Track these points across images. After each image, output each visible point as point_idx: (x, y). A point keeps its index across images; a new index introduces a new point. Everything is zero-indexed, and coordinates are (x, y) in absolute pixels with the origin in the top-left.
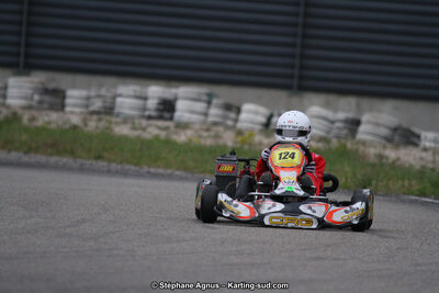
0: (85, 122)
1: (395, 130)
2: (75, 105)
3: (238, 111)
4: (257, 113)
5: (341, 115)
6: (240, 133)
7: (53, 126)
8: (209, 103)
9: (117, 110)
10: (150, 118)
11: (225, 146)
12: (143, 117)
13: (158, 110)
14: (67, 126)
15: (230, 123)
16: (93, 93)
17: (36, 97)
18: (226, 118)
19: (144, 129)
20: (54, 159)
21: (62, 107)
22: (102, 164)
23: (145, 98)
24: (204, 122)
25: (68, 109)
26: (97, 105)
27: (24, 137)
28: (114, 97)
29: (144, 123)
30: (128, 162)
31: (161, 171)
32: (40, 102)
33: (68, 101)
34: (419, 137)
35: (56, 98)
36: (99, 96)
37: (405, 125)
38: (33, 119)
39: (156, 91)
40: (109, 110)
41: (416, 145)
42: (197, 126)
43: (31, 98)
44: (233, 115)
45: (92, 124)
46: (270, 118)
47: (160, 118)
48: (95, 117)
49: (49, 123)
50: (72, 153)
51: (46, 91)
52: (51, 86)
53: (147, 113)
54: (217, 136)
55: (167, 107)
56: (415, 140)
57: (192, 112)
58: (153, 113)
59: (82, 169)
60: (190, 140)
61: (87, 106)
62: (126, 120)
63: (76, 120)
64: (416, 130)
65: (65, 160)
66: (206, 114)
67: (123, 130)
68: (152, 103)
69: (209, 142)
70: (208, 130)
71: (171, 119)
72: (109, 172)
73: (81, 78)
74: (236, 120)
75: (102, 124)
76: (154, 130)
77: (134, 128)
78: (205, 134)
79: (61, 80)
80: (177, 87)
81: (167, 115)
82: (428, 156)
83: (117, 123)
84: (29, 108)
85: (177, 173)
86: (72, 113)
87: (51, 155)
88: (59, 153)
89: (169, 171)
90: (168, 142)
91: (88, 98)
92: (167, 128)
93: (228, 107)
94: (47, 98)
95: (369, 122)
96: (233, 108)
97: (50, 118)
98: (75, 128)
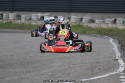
1: (90, 20)
2: (23, 18)
3: (57, 18)
5: (79, 17)
7: (19, 23)
9: (32, 19)
10: (39, 20)
13: (40, 18)
14: (22, 23)
16: (27, 16)
17: (15, 17)
19: (38, 23)
20: (19, 30)
21: (20, 19)
23: (38, 16)
25: (22, 19)
26: (28, 18)
27: (13, 26)
28: (31, 16)
29: (38, 21)
32: (16, 18)
33: (22, 18)
34: (95, 21)
35: (19, 17)
36: (28, 16)
38: (15, 22)
39: (40, 15)
40: (30, 19)
43: (14, 17)
44: (56, 19)
45: (27, 23)
47: (41, 20)
48: (27, 21)
50: (23, 29)
51: (17, 16)
52: (18, 15)
53: (38, 19)
55: (42, 18)
56: (94, 22)
59: (25, 33)
61: (26, 18)
62: (34, 21)
64: (94, 19)
65: (22, 30)
67: (33, 23)
68: (39, 17)
71: (43, 20)
73: (24, 13)
74: (57, 20)
75: (29, 22)
76: (40, 23)
77: (36, 23)
79: (20, 13)
80: (44, 13)
81: (43, 19)
82: (97, 25)
83: (32, 22)
84: (14, 19)
87: (19, 29)
88: (20, 29)
91: (26, 17)
92: (42, 22)
93: (55, 17)
94: (18, 17)
95: (85, 18)
97: (18, 22)
98: (23, 23)
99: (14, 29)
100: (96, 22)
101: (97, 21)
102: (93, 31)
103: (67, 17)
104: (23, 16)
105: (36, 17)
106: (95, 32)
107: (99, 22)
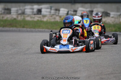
0: (17, 17)
1: (103, 13)
2: (14, 12)
3: (59, 11)
4: (64, 11)
5: (88, 10)
6: (60, 17)
7: (9, 19)
8: (51, 9)
9: (26, 13)
10: (35, 14)
11: (57, 21)
12: (33, 14)
13: (37, 12)
14: (13, 19)
15: (57, 14)
16: (18, 8)
17: (3, 11)
18: (56, 13)
19: (34, 18)
20: (11, 29)
21: (10, 13)
22: (25, 29)
23: (33, 9)
24: (50, 14)
25: (12, 14)
26: (20, 12)
27: (2, 23)
28: (25, 9)
29: (34, 16)
30: (32, 28)
31: (41, 30)
32: (4, 12)
33: (12, 11)
34: (110, 14)
35: (8, 11)
36: (20, 9)
37: (106, 11)
38: (3, 17)
39: (36, 7)
40: (23, 13)
41: (109, 16)
42: (48, 16)
43: (1, 11)
44: (58, 12)
45: (20, 18)
46: (68, 12)
48: (20, 15)
49: (7, 18)
50: (16, 26)
51: (5, 9)
53: (34, 13)
54: (55, 18)
55: (39, 11)
57: (46, 12)
58: (36, 13)
59: (20, 31)
60: (47, 20)
61: (17, 12)
62: (28, 15)
63: (15, 17)
64: (109, 12)
65: (14, 29)
66: (50, 12)
67: (28, 19)
68: (35, 10)
69: (53, 20)
70: (51, 17)
72: (27, 31)
74: (59, 13)
75: (22, 17)
76: (37, 18)
77: (31, 18)
78: (51, 18)
79: (9, 5)
81: (39, 13)
82: (113, 19)
83: (27, 17)
84: (1, 14)
85: (46, 30)
86: (13, 15)
87: (10, 27)
88: (12, 27)
89: (44, 30)
90: (42, 21)
91: (17, 10)
92: (40, 17)
93: (56, 10)
94: (6, 11)
95: (95, 11)
96: (58, 10)
97: (8, 17)
98: (15, 19)
99: (4, 26)
100: (111, 16)
101: (112, 14)
102: (111, 28)
103: (72, 10)
104: (14, 10)
105: (31, 10)
106: (114, 29)
107: (114, 15)
